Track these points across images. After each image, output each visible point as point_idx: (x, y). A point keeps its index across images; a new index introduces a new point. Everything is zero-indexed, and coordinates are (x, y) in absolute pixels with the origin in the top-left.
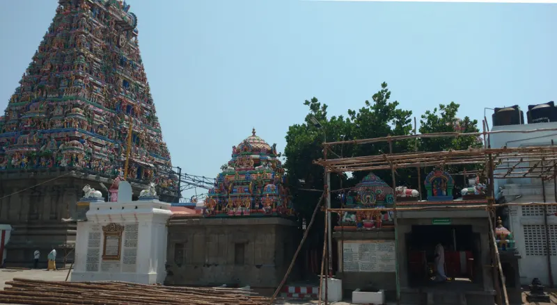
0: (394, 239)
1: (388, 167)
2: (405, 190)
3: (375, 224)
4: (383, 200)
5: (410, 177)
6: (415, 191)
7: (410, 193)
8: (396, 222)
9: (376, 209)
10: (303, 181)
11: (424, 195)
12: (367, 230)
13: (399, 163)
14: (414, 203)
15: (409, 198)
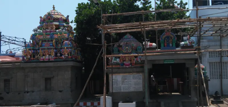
1: (140, 30)
2: (149, 43)
3: (131, 64)
4: (136, 50)
6: (154, 44)
7: (151, 45)
8: (146, 62)
10: (90, 39)
13: (146, 27)
14: (154, 51)
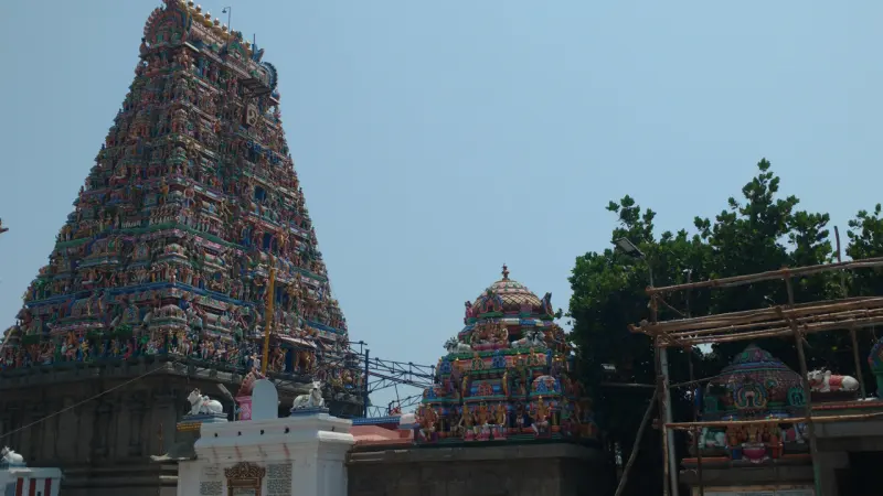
0: (811, 481)
1: (788, 330)
2: (828, 377)
3: (768, 451)
4: (781, 401)
5: (837, 349)
6: (848, 380)
7: (839, 383)
8: (813, 445)
9: (767, 420)
10: (612, 368)
11: (869, 386)
12: (754, 465)
13: (811, 322)
14: (850, 403)
15: (838, 395)
